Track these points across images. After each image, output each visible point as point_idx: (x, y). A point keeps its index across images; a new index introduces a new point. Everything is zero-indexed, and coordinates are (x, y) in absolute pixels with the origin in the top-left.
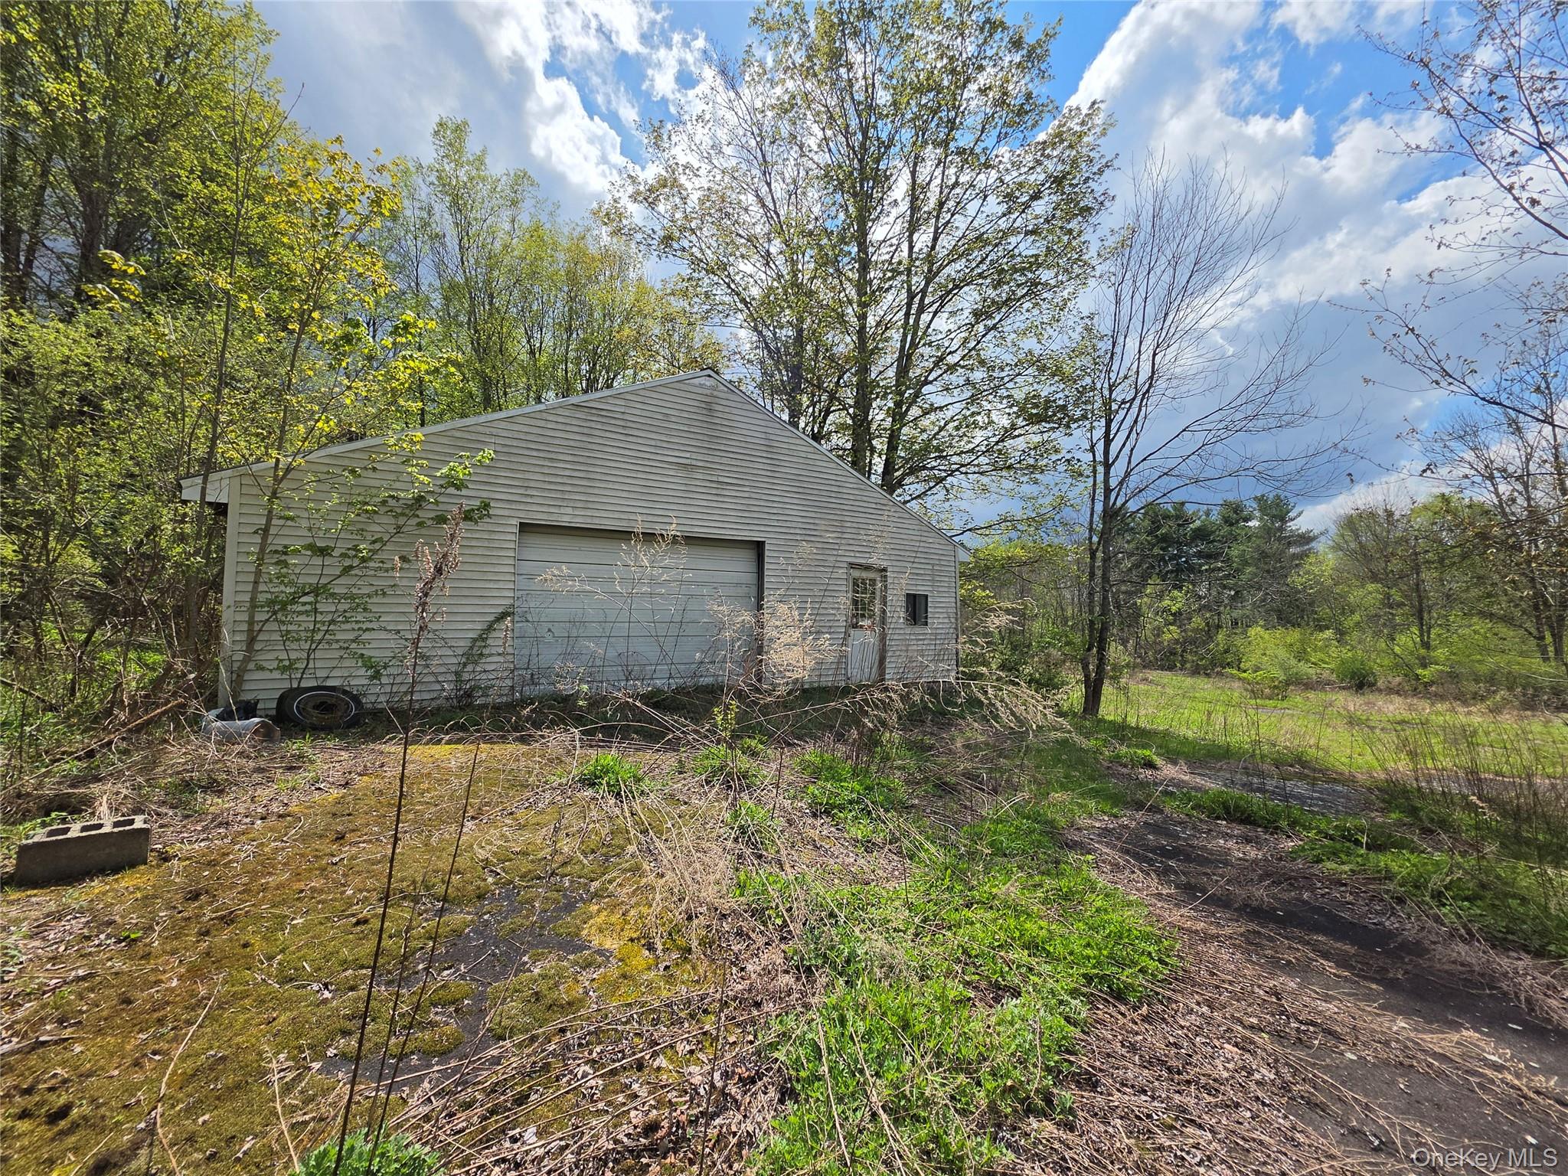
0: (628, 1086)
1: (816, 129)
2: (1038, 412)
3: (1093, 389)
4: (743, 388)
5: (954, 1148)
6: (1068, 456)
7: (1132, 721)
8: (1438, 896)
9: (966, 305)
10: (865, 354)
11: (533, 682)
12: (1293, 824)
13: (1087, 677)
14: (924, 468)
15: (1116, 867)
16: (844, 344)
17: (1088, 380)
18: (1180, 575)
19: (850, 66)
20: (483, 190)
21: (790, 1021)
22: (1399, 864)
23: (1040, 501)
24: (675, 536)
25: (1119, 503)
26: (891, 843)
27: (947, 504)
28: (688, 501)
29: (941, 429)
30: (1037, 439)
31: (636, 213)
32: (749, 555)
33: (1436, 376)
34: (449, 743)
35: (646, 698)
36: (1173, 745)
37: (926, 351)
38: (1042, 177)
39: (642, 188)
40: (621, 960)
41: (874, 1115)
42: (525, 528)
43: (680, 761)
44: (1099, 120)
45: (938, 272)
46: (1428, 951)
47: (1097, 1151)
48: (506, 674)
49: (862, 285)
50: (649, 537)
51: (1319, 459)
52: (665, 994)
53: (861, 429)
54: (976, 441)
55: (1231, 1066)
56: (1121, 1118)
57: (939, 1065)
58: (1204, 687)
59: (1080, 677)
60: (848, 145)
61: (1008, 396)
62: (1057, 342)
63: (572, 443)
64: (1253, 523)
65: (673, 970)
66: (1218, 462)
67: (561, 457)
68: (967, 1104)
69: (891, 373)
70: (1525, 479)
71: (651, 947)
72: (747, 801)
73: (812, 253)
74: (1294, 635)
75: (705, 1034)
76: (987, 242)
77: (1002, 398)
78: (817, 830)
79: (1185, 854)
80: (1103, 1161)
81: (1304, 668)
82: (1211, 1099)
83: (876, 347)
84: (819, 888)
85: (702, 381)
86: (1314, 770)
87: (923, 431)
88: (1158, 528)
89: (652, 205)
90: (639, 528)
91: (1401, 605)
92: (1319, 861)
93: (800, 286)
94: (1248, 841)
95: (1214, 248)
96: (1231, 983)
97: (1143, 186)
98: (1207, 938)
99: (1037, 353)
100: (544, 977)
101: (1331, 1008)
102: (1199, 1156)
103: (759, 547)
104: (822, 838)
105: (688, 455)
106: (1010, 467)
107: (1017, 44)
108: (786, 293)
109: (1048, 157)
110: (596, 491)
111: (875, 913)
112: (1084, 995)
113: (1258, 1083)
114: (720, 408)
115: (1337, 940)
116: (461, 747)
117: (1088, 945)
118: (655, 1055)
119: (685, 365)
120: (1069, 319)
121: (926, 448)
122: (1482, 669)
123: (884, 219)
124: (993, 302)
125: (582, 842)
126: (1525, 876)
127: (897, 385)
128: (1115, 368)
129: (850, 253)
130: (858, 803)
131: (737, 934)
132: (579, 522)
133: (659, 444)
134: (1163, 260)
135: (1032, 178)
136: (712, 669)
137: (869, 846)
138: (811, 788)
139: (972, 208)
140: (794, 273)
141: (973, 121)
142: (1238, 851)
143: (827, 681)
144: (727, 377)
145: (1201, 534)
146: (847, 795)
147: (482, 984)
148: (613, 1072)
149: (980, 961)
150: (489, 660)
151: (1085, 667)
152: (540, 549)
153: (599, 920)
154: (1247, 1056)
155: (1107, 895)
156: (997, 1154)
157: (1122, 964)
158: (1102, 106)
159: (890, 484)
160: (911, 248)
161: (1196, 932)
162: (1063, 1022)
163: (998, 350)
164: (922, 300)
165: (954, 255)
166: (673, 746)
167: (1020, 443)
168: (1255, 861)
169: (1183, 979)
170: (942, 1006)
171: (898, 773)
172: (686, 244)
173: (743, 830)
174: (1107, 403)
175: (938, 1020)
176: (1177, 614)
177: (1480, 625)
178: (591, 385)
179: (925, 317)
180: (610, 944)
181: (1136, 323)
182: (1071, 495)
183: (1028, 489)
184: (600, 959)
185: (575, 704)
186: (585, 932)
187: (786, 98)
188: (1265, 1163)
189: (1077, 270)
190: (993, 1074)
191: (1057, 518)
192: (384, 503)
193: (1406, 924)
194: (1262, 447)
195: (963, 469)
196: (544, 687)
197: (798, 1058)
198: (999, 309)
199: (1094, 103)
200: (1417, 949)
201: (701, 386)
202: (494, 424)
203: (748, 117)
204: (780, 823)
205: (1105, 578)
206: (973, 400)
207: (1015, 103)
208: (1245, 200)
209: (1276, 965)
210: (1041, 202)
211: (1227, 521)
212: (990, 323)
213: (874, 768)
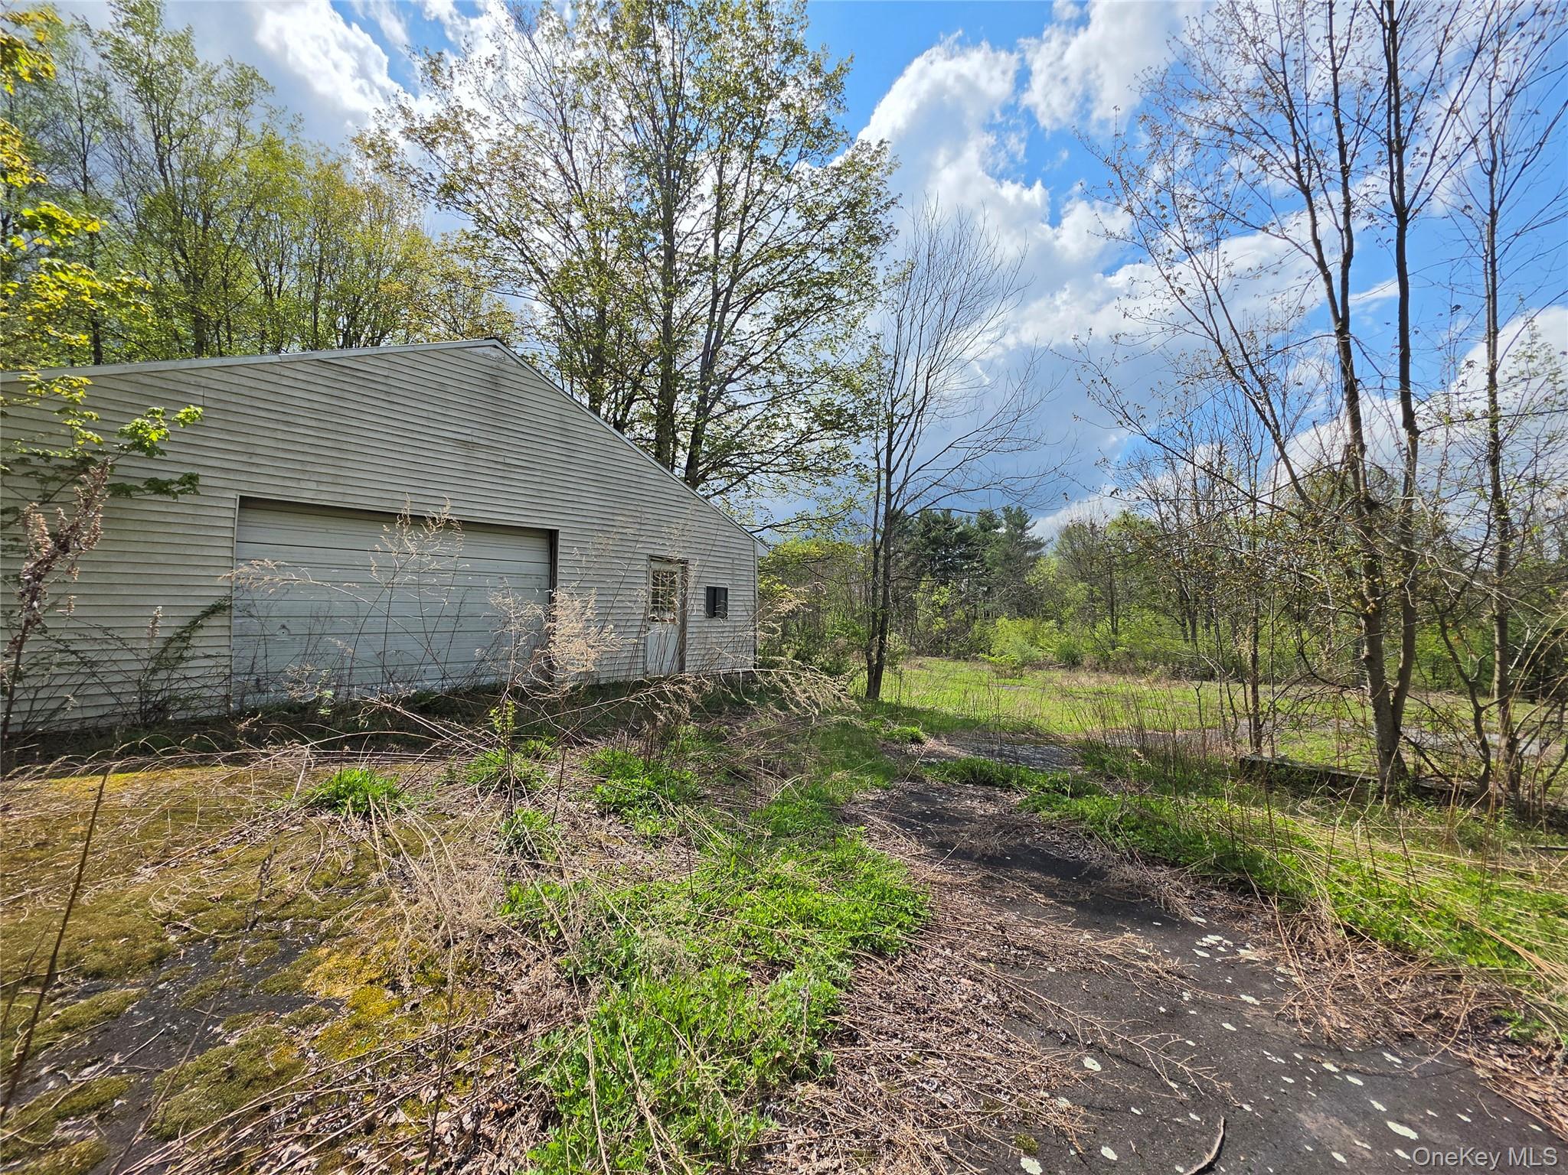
0: (351, 1156)
1: (620, 103)
2: (832, 420)
3: (878, 403)
4: (538, 365)
5: (721, 1131)
6: (857, 462)
7: (905, 702)
8: (1114, 829)
9: (769, 310)
10: (670, 342)
11: (259, 688)
12: (1021, 781)
13: (870, 662)
14: (727, 464)
15: (884, 835)
16: (649, 333)
17: (874, 394)
18: (946, 573)
19: (658, 49)
20: (189, 80)
21: (557, 1040)
22: (1089, 806)
23: (833, 502)
24: (448, 521)
25: (898, 507)
26: (680, 835)
27: (749, 501)
28: (468, 483)
29: (745, 427)
30: (831, 444)
31: (410, 152)
32: (541, 544)
33: (1121, 418)
34: (120, 770)
35: (407, 703)
36: (936, 722)
37: (731, 349)
38: (838, 201)
39: (417, 125)
40: (354, 1008)
41: (642, 1120)
42: (246, 503)
43: (449, 771)
44: (885, 159)
45: (742, 275)
46: (1106, 874)
47: (852, 1100)
48: (217, 681)
49: (668, 273)
50: (418, 520)
51: (1049, 478)
52: (409, 1036)
53: (665, 420)
54: (777, 442)
55: (964, 997)
56: (876, 1064)
57: (712, 1052)
58: (963, 669)
59: (864, 664)
60: (655, 129)
61: (806, 402)
62: (849, 357)
63: (316, 406)
64: (1002, 530)
65: (422, 1009)
66: (975, 476)
67: (301, 421)
68: (737, 1085)
69: (696, 367)
70: (1176, 503)
71: (395, 986)
72: (525, 808)
73: (616, 232)
74: (1029, 624)
75: (457, 1072)
76: (788, 253)
77: (800, 403)
78: (605, 829)
79: (938, 817)
80: (858, 1108)
81: (1035, 652)
82: (949, 1030)
83: (681, 340)
84: (600, 892)
85: (487, 351)
86: (1038, 734)
87: (727, 428)
88: (930, 531)
89: (431, 145)
90: (407, 510)
91: (1100, 599)
92: (1037, 810)
93: (602, 266)
94: (988, 799)
95: (975, 291)
96: (969, 924)
97: (921, 228)
98: (953, 888)
99: (831, 364)
100: (240, 1047)
101: (1038, 933)
102: (936, 1081)
103: (551, 536)
104: (609, 838)
105: (468, 431)
106: (806, 469)
107: (816, 71)
108: (587, 270)
109: (843, 183)
110: (349, 464)
111: (658, 909)
112: (850, 957)
113: (985, 1007)
114: (508, 383)
115: (1046, 875)
116: (141, 775)
117: (856, 910)
118: (391, 1110)
119: (470, 333)
120: (859, 337)
121: (729, 446)
122: (1149, 649)
123: (690, 212)
124: (794, 312)
125: (313, 876)
126: (1166, 806)
127: (702, 380)
128: (896, 386)
129: (655, 239)
130: (648, 798)
131: (505, 954)
132: (325, 499)
133: (432, 416)
134: (936, 294)
135: (829, 199)
136: (494, 666)
137: (657, 841)
138: (600, 788)
139: (776, 216)
140: (597, 251)
141: (777, 133)
142: (982, 809)
143: (621, 676)
144: (520, 352)
145: (963, 538)
146: (637, 791)
147: (147, 1074)
148: (334, 1143)
149: (757, 942)
150: (191, 664)
151: (869, 655)
152: (270, 530)
153: (329, 965)
154: (978, 985)
155: (874, 862)
156: (762, 1127)
157: (882, 924)
158: (888, 146)
159: (693, 478)
160: (717, 246)
161: (945, 884)
162: (830, 985)
163: (797, 357)
164: (727, 299)
165: (759, 259)
166: (441, 754)
167: (816, 446)
168: (993, 817)
169: (930, 928)
170: (718, 993)
171: (692, 765)
172: (473, 199)
173: (518, 839)
174: (890, 416)
175: (713, 1007)
176: (944, 608)
177: (1149, 616)
178: (350, 341)
179: (730, 316)
180: (339, 991)
181: (914, 347)
182: (859, 498)
183: (821, 490)
184: (325, 1012)
185: (314, 713)
186: (308, 982)
187: (590, 64)
188: (986, 1076)
189: (865, 291)
190: (764, 1050)
191: (847, 518)
192: (23, 461)
193: (1092, 854)
194: (1008, 465)
195: (764, 468)
196: (272, 695)
197: (563, 1077)
198: (798, 318)
199: (882, 142)
200: (1099, 874)
201: (485, 356)
202: (204, 373)
203: (546, 74)
204: (561, 828)
205: (886, 575)
206: (774, 402)
207: (816, 125)
208: (998, 253)
209: (1003, 903)
210: (836, 223)
211: (984, 528)
212: (790, 330)
213: (667, 761)
